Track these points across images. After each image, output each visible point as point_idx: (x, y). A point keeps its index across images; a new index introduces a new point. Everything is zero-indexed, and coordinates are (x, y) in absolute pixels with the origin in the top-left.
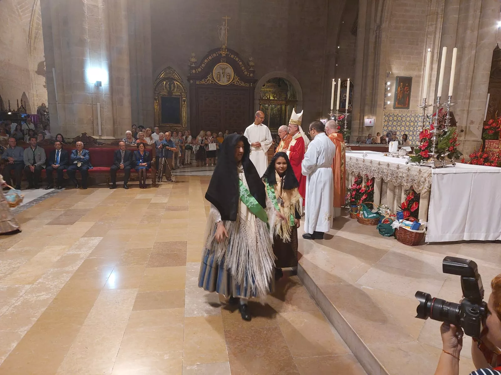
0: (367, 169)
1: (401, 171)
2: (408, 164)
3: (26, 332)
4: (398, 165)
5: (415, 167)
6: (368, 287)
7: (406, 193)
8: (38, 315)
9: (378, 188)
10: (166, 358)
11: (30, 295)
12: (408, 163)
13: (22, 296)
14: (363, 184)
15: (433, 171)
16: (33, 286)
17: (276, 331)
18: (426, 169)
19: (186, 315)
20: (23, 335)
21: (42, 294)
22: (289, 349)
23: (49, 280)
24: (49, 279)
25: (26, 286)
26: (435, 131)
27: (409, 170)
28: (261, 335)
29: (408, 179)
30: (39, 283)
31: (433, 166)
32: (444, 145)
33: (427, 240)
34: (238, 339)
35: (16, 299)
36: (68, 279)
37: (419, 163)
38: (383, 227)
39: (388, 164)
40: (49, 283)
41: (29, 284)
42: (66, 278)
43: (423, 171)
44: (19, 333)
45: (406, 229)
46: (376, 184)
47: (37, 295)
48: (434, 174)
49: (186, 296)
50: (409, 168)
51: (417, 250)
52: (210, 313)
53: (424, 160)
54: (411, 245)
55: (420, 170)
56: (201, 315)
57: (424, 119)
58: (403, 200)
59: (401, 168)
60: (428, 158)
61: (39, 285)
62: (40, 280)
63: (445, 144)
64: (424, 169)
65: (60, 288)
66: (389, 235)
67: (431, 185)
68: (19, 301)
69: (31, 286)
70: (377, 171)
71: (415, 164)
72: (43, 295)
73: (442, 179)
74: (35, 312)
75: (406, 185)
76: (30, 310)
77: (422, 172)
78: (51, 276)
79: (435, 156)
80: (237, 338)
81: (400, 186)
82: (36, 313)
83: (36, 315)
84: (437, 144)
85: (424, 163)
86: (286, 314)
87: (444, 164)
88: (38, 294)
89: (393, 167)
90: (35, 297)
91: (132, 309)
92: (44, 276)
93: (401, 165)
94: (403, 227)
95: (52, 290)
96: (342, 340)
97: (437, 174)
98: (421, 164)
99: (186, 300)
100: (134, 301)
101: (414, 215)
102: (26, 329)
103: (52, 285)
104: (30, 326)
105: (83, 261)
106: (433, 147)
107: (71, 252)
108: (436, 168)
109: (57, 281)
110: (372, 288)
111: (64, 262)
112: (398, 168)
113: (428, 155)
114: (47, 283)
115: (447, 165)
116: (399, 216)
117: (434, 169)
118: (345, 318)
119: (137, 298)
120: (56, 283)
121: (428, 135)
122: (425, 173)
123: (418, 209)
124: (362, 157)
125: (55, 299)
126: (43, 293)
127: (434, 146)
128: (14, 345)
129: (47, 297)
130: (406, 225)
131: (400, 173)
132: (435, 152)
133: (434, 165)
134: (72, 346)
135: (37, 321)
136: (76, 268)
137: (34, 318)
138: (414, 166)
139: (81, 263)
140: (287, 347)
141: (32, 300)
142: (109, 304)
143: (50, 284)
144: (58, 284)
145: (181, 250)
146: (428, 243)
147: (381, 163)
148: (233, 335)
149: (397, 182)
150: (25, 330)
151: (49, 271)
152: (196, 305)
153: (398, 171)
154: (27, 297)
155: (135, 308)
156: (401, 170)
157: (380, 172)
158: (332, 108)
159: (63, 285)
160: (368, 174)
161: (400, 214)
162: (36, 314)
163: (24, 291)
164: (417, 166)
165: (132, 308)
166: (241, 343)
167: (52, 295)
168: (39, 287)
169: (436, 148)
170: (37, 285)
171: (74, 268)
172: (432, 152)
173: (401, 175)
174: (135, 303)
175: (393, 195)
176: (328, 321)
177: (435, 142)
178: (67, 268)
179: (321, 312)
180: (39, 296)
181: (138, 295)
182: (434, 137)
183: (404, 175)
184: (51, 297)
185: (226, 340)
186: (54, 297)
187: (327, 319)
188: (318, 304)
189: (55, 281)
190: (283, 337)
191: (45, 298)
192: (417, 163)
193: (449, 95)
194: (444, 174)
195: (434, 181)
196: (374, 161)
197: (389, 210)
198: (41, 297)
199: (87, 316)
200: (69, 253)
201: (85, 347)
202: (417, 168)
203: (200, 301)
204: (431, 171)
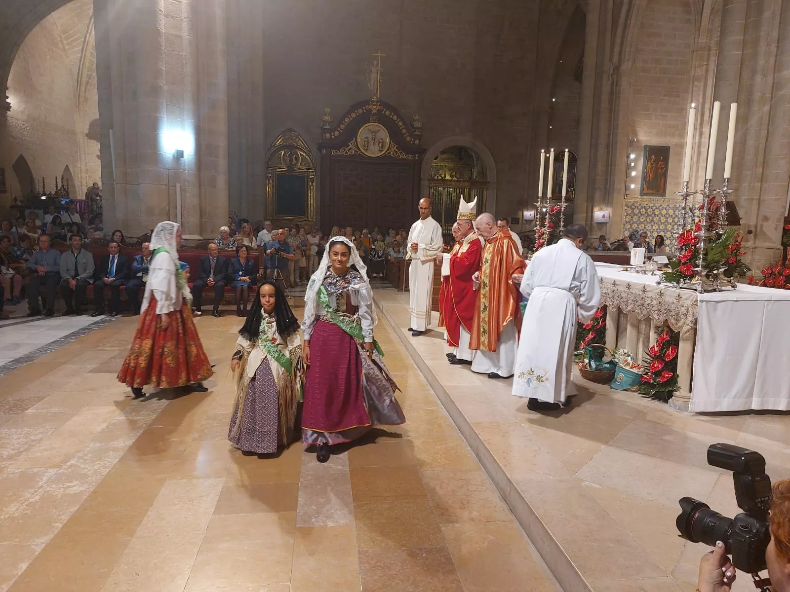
1: (648, 296)
2: (661, 286)
3: (44, 545)
4: (644, 287)
5: (672, 290)
6: (594, 485)
7: (657, 331)
8: (65, 518)
9: (614, 323)
11: (54, 486)
12: (659, 283)
13: (42, 487)
15: (700, 297)
16: (61, 471)
17: (442, 554)
18: (690, 293)
19: (299, 524)
20: (39, 550)
21: (72, 484)
22: (462, 585)
23: (87, 462)
24: (86, 460)
25: (50, 470)
26: (702, 233)
27: (661, 294)
28: (418, 560)
29: (660, 310)
30: (71, 466)
31: (699, 288)
32: (717, 255)
33: (692, 408)
34: (380, 566)
35: (33, 490)
36: (118, 460)
37: (678, 283)
39: (629, 284)
40: (87, 466)
41: (54, 467)
42: (112, 459)
43: (684, 297)
44: (33, 547)
46: (610, 315)
47: (65, 486)
48: (702, 301)
49: (299, 493)
50: (662, 292)
52: (337, 522)
53: (686, 280)
55: (679, 295)
56: (322, 524)
57: (685, 214)
58: (652, 342)
59: (649, 291)
60: (691, 277)
61: (70, 470)
62: (73, 462)
63: (719, 254)
64: (685, 294)
65: (103, 475)
67: (696, 319)
68: (37, 495)
69: (58, 471)
70: (610, 296)
71: (672, 285)
72: (74, 486)
73: (715, 309)
74: (61, 513)
75: (658, 319)
76: (52, 510)
77: (682, 299)
78: (89, 456)
79: (704, 273)
80: (378, 564)
81: (648, 320)
82: (61, 515)
83: (61, 519)
84: (706, 254)
85: (685, 283)
87: (717, 286)
88: (67, 484)
89: (637, 289)
90: (63, 489)
91: (214, 512)
92: (79, 453)
93: (649, 286)
95: (90, 478)
96: (549, 571)
97: (707, 302)
98: (681, 285)
99: (299, 499)
100: (217, 498)
101: (670, 367)
102: (43, 541)
103: (90, 470)
104: (51, 536)
105: (142, 432)
106: (700, 258)
107: (123, 418)
108: (706, 291)
109: (99, 464)
110: (600, 486)
111: (111, 433)
112: (644, 291)
113: (692, 270)
114: (82, 466)
115: (723, 288)
117: (701, 293)
118: (554, 534)
119: (222, 493)
121: (692, 239)
122: (687, 299)
123: (676, 357)
125: (94, 492)
126: (75, 483)
127: (701, 256)
128: (24, 566)
129: (81, 489)
131: (647, 299)
132: (704, 267)
133: (702, 288)
134: (113, 572)
135: (63, 528)
136: (129, 443)
137: (58, 522)
138: (670, 289)
139: (139, 434)
141: (57, 493)
142: (177, 502)
143: (87, 468)
144: (99, 469)
146: (694, 413)
147: (617, 283)
148: (372, 559)
149: (642, 313)
150: (42, 543)
151: (86, 447)
152: (315, 508)
153: (644, 295)
154: (48, 489)
155: (218, 510)
156: (650, 294)
157: (616, 297)
158: (540, 194)
159: (108, 470)
162: (63, 517)
163: (45, 479)
164: (674, 289)
165: (213, 510)
166: (384, 573)
167: (89, 486)
168: (69, 472)
169: (704, 260)
170: (67, 469)
171: (127, 443)
172: (698, 267)
173: (648, 302)
174: (218, 501)
175: (636, 334)
176: (527, 538)
177: (703, 251)
178: (117, 443)
179: (516, 524)
180: (69, 487)
181: (224, 489)
182: (701, 243)
183: (654, 303)
184: (87, 490)
185: (360, 568)
186: (92, 490)
187: (526, 535)
188: (512, 510)
189: (96, 463)
190: (453, 564)
191: (77, 491)
192: (675, 284)
193: (725, 177)
194: (717, 302)
195: (702, 313)
196: (606, 278)
197: (630, 358)
198: (71, 489)
199: (141, 521)
200: (120, 418)
201: (134, 574)
202: (675, 291)
203: (322, 500)
204: (697, 297)
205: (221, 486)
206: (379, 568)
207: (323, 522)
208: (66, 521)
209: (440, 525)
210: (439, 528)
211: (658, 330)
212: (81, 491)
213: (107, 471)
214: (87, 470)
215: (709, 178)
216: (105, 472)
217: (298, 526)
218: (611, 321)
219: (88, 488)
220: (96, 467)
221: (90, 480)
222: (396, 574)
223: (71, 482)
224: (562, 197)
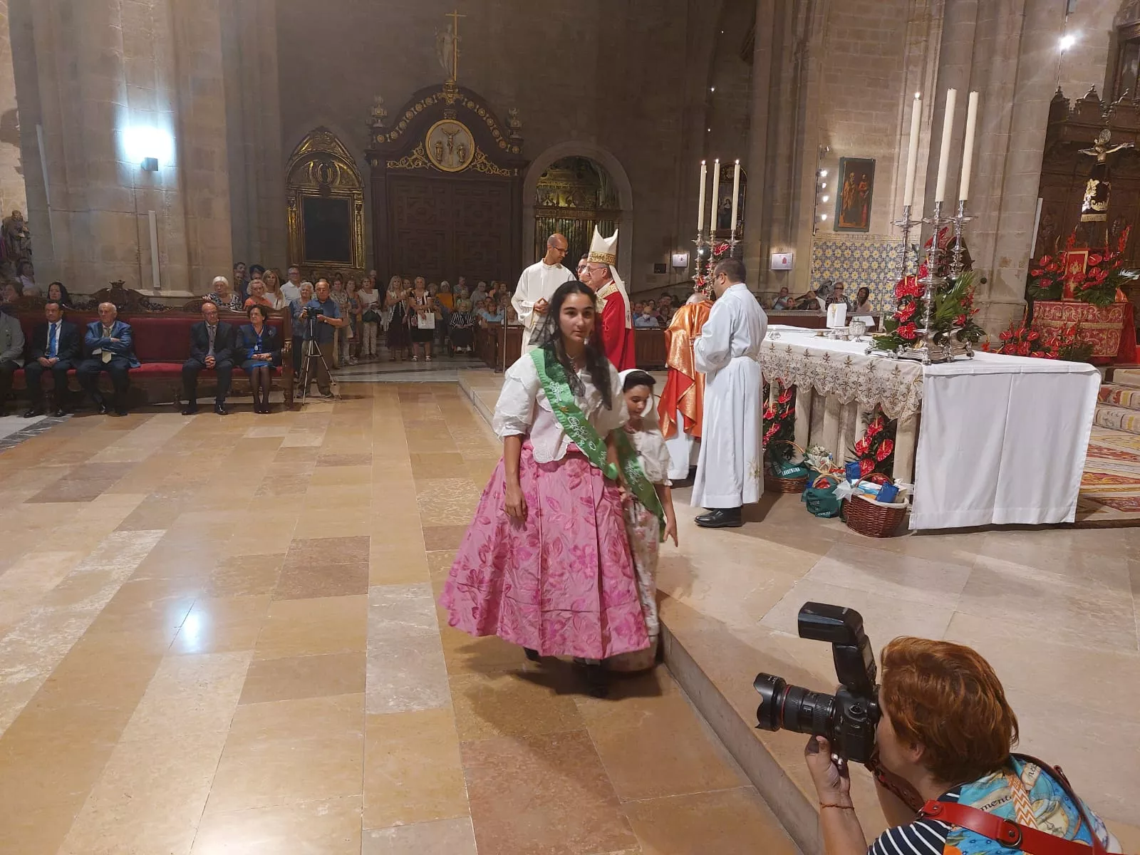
0: (779, 365)
1: (854, 370)
2: (870, 356)
4: (849, 358)
5: (886, 361)
6: (785, 634)
7: (865, 419)
8: (8, 720)
9: (805, 410)
10: (320, 814)
12: (869, 352)
14: (772, 401)
15: (926, 369)
17: (580, 741)
18: (909, 365)
19: (369, 710)
21: (17, 669)
22: (611, 782)
23: (35, 636)
24: (34, 632)
26: (930, 279)
27: (872, 367)
28: (546, 751)
29: (871, 389)
30: (11, 643)
31: (925, 357)
32: (948, 311)
33: (913, 524)
34: (492, 762)
36: (83, 631)
37: (895, 351)
38: (816, 497)
39: (827, 355)
42: (75, 630)
43: (903, 371)
45: (866, 502)
46: (800, 399)
47: (3, 673)
48: (928, 376)
49: (368, 666)
50: (873, 364)
51: (890, 546)
52: (426, 704)
53: (906, 346)
54: (878, 536)
55: (897, 368)
56: (404, 708)
57: (906, 252)
58: (859, 436)
59: (855, 364)
60: (914, 341)
61: (9, 649)
62: (12, 636)
63: (951, 310)
64: (905, 366)
65: (62, 655)
66: (828, 513)
67: (920, 401)
70: (801, 372)
71: (886, 354)
72: (17, 672)
73: (946, 387)
75: (867, 403)
77: (901, 373)
78: (38, 626)
79: (931, 336)
80: (490, 760)
81: (854, 404)
84: (934, 310)
85: (905, 351)
87: (948, 354)
88: (7, 670)
89: (838, 361)
91: (240, 699)
92: (21, 624)
93: (855, 356)
94: (860, 497)
95: (42, 659)
96: (729, 756)
97: (935, 376)
98: (899, 354)
99: (367, 675)
100: (243, 679)
101: (884, 468)
103: (41, 648)
105: (118, 588)
106: (926, 315)
107: (88, 568)
108: (933, 362)
109: (56, 637)
110: (795, 635)
111: (70, 591)
112: (848, 363)
113: (915, 333)
114: (29, 642)
115: (956, 357)
116: (852, 472)
117: (927, 364)
119: (251, 672)
120: (51, 643)
121: (915, 288)
122: (908, 373)
123: (892, 454)
125: (50, 680)
126: (19, 667)
127: (927, 312)
129: (29, 676)
130: (868, 492)
131: (853, 375)
132: (930, 328)
133: (929, 357)
134: (91, 794)
135: (5, 734)
136: (100, 604)
138: (885, 359)
139: (114, 592)
140: (605, 776)
142: (181, 689)
143: (35, 645)
144: (56, 645)
145: (355, 557)
146: (916, 532)
147: (811, 353)
148: (480, 753)
149: (845, 395)
151: (33, 613)
152: (392, 686)
153: (847, 370)
155: (246, 696)
156: (855, 368)
157: (809, 373)
158: (700, 227)
159: (69, 646)
160: (783, 377)
161: (852, 467)
162: (4, 719)
164: (890, 360)
165: (238, 697)
166: (499, 772)
167: (41, 671)
168: (9, 652)
169: (932, 317)
170: (5, 647)
171: (97, 605)
172: (923, 327)
173: (854, 378)
174: (245, 684)
175: (837, 424)
176: (698, 712)
177: (929, 305)
178: (81, 605)
179: (682, 694)
180: (12, 674)
181: (254, 667)
182: (927, 294)
183: (862, 380)
184: (40, 677)
185: (464, 766)
186: (48, 676)
187: (695, 709)
188: (675, 674)
189: (50, 636)
190: (596, 754)
191: (24, 680)
192: (892, 352)
193: (960, 199)
194: (949, 377)
195: (929, 388)
196: (796, 347)
197: (828, 457)
198: (14, 676)
199: (129, 718)
200: (83, 569)
201: (124, 795)
202: (891, 363)
203: (401, 675)
204: (922, 370)
205: (248, 662)
206: (491, 765)
207: (405, 705)
208: (10, 724)
209: (576, 701)
210: (575, 705)
211: (867, 418)
212: (30, 679)
213: (69, 648)
214: (36, 648)
215: (939, 201)
216: (65, 649)
217: (368, 712)
218: (802, 410)
219: (40, 674)
220: (50, 641)
221: (43, 662)
222: (516, 772)
223: (13, 666)
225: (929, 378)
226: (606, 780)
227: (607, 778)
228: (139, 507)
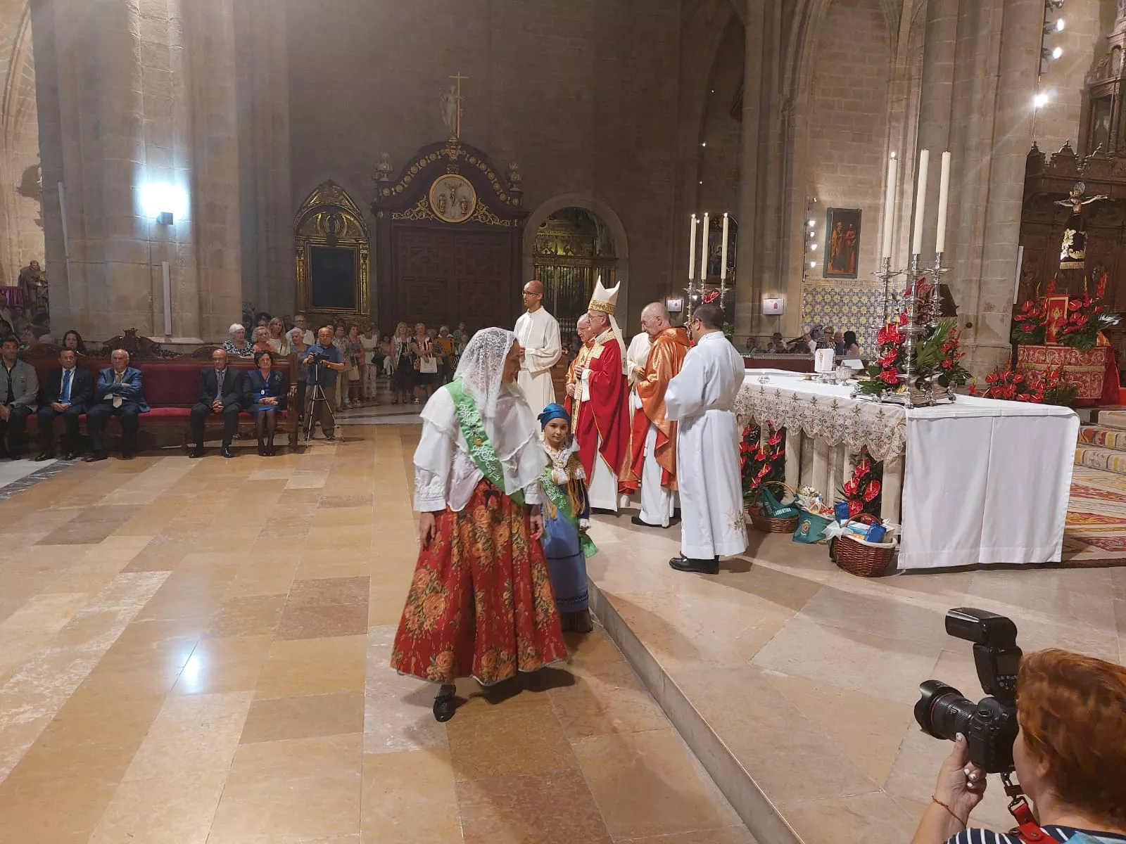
0: (769, 409)
1: (840, 414)
2: (858, 399)
4: (835, 401)
5: (871, 405)
6: (777, 673)
7: (852, 460)
8: (13, 759)
9: (795, 452)
12: (855, 396)
14: (763, 443)
15: (909, 413)
16: (3, 691)
17: (574, 780)
18: (893, 409)
19: (367, 750)
21: (22, 710)
22: (604, 821)
23: (42, 676)
24: (41, 673)
26: (910, 327)
27: (857, 411)
28: (540, 790)
29: (857, 432)
30: (18, 683)
31: (907, 401)
32: (929, 357)
33: (902, 563)
34: (488, 802)
36: (89, 671)
37: (879, 396)
39: (814, 398)
40: (42, 682)
42: (81, 670)
43: (887, 414)
45: (855, 541)
46: (790, 442)
47: (10, 713)
48: (911, 419)
49: (366, 705)
50: (859, 407)
51: (881, 587)
52: (422, 744)
53: (889, 390)
54: (867, 576)
55: (881, 412)
56: (401, 748)
57: (886, 301)
58: (847, 477)
59: (841, 407)
60: (896, 386)
61: (16, 689)
62: (19, 677)
63: (931, 356)
64: (889, 410)
65: (66, 695)
67: (904, 444)
70: (790, 415)
71: (870, 398)
72: (23, 712)
73: (929, 430)
75: (854, 445)
77: (886, 416)
78: (45, 667)
79: (912, 381)
80: (485, 799)
81: (841, 446)
82: (8, 756)
83: (8, 761)
84: (914, 356)
85: (889, 395)
86: (595, 738)
87: (931, 398)
88: (13, 710)
89: (825, 404)
90: (6, 718)
91: (240, 739)
92: (29, 665)
93: (842, 400)
94: (849, 536)
95: (48, 700)
96: (721, 795)
97: (918, 420)
98: (883, 398)
99: (365, 715)
100: (244, 719)
101: (872, 509)
103: (48, 688)
105: (124, 629)
106: (907, 360)
107: (95, 609)
108: (915, 406)
109: (62, 678)
110: (785, 673)
111: (76, 632)
112: (834, 407)
113: (897, 378)
114: (36, 683)
115: (938, 401)
116: (841, 512)
117: (910, 408)
118: (726, 743)
119: (251, 712)
120: (57, 683)
121: (896, 335)
122: (891, 417)
123: (879, 497)
124: (759, 384)
125: (55, 720)
126: (25, 707)
127: (909, 358)
129: (36, 715)
130: (856, 532)
131: (839, 418)
132: (911, 373)
133: (911, 401)
134: (93, 834)
135: (11, 774)
136: (106, 646)
137: (2, 767)
138: (869, 403)
139: (120, 633)
140: (599, 815)
142: (184, 728)
143: (42, 686)
144: (62, 685)
145: (355, 597)
146: (905, 571)
147: (799, 397)
148: (475, 792)
149: (832, 437)
151: (40, 654)
152: (389, 726)
153: (834, 413)
155: (247, 736)
156: (842, 411)
157: (797, 416)
158: (691, 276)
159: (75, 687)
160: (773, 420)
161: (841, 507)
162: (9, 759)
164: (874, 404)
165: (239, 737)
167: (47, 711)
168: (16, 692)
169: (913, 363)
170: (12, 688)
171: (103, 646)
172: (905, 373)
173: (841, 422)
174: (247, 723)
175: (826, 465)
176: (690, 751)
177: (910, 351)
178: (86, 646)
179: (674, 732)
180: (18, 714)
181: (254, 706)
182: (908, 340)
183: (848, 422)
184: (46, 716)
185: (459, 805)
186: (53, 716)
187: (688, 748)
188: (668, 713)
189: (56, 677)
190: (589, 793)
191: (31, 720)
192: (876, 396)
193: (937, 251)
194: (931, 420)
195: (912, 434)
196: (784, 391)
197: (818, 498)
198: (20, 716)
199: (132, 758)
200: (90, 610)
201: (126, 835)
202: (875, 406)
203: (400, 715)
204: (905, 413)
205: (249, 702)
206: (486, 805)
207: (402, 745)
208: (16, 764)
209: (570, 740)
210: (568, 744)
211: (855, 460)
212: (36, 719)
214: (42, 689)
215: (916, 253)
216: (71, 689)
217: (365, 752)
218: (791, 449)
219: (47, 714)
221: (48, 702)
222: (511, 812)
223: (20, 706)
224: (721, 280)
225: (912, 421)
226: (599, 820)
227: (601, 818)
228: (145, 550)
